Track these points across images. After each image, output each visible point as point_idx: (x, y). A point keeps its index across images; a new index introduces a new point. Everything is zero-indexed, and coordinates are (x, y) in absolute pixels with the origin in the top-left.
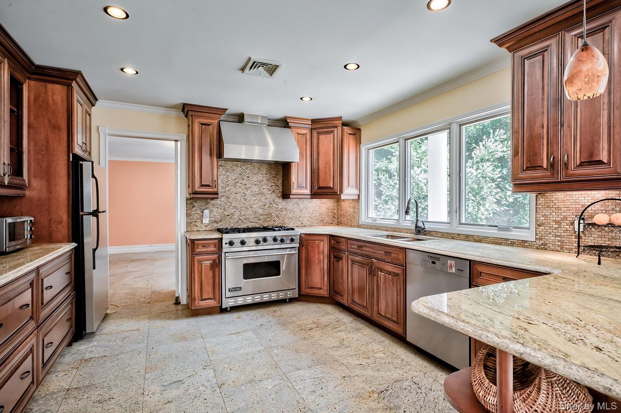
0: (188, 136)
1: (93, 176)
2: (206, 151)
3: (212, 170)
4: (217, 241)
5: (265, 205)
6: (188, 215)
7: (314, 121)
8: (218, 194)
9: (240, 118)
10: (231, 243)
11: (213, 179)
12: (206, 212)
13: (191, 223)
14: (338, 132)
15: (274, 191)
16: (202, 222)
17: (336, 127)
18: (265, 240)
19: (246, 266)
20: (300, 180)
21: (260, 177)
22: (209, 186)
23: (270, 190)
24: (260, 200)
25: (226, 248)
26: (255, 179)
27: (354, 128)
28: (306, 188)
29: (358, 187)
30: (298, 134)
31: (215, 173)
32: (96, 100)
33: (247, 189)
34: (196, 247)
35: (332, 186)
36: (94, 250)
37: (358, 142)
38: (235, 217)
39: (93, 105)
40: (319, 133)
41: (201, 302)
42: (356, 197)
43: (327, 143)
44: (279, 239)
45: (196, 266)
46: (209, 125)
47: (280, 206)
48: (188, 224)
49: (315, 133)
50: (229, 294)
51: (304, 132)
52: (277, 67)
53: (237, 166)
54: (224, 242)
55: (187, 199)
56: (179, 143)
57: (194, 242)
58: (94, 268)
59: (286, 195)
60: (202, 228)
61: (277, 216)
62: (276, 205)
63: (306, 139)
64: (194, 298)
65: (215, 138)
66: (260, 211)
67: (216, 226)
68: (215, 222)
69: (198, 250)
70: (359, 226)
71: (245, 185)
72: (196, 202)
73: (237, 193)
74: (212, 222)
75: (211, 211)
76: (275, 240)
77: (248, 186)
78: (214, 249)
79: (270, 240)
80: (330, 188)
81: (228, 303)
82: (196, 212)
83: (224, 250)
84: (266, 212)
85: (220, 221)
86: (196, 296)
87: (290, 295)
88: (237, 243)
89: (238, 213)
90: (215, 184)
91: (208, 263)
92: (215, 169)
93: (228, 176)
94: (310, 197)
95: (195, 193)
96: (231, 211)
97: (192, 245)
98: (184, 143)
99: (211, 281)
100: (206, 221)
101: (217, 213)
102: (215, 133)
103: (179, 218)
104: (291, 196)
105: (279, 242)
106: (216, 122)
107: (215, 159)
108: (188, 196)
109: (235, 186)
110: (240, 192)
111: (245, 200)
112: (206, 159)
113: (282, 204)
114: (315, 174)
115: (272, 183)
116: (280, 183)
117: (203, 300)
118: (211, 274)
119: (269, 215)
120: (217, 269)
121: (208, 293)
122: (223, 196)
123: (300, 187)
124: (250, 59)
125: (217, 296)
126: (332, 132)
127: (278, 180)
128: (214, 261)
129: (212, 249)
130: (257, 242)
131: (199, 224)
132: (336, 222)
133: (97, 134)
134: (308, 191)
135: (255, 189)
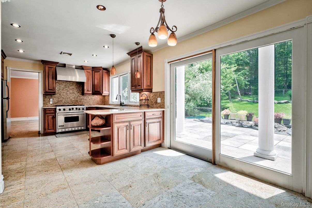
0: (44, 71)
1: (7, 86)
2: (51, 77)
3: (53, 84)
4: (54, 109)
5: (75, 97)
6: (44, 100)
7: (93, 68)
8: (55, 93)
9: (64, 66)
10: (60, 110)
11: (53, 87)
12: (51, 99)
13: (45, 103)
14: (101, 71)
15: (78, 92)
16: (49, 103)
17: (101, 70)
18: (73, 109)
19: (65, 118)
20: (88, 88)
21: (73, 87)
22: (52, 90)
23: (77, 92)
24: (73, 96)
25: (58, 111)
26: (71, 88)
27: (107, 71)
28: (90, 91)
29: (109, 91)
30: (87, 72)
31: (54, 85)
32: (6, 57)
33: (68, 91)
34: (46, 111)
35: (99, 90)
36: (7, 111)
37: (109, 76)
38: (63, 101)
39: (5, 59)
40: (95, 72)
41: (48, 130)
42: (109, 95)
43: (97, 75)
44: (78, 108)
45: (46, 117)
46: (52, 68)
47: (81, 98)
48: (44, 104)
49: (93, 72)
50: (59, 128)
51: (89, 71)
52: (71, 54)
53: (64, 83)
54: (57, 109)
55: (43, 95)
56: (40, 73)
57: (46, 110)
58: (7, 117)
59: (83, 94)
60: (49, 105)
61: (80, 101)
62: (80, 97)
63: (90, 74)
64: (46, 129)
65: (54, 73)
66: (73, 99)
67: (55, 104)
68: (55, 103)
69: (47, 112)
70: (109, 105)
71: (67, 90)
72: (47, 95)
73: (64, 93)
74: (53, 103)
75: (53, 99)
76: (77, 109)
77: (68, 90)
78: (53, 112)
79: (75, 109)
80: (98, 91)
81: (59, 130)
82: (47, 99)
83: (57, 112)
84: (75, 100)
85: (57, 103)
86: (46, 128)
87: (83, 128)
88: (62, 109)
89: (64, 100)
90: (54, 89)
91: (51, 117)
92: (54, 84)
93: (60, 87)
94: (92, 94)
95: (47, 92)
96: (61, 99)
97: (45, 110)
98: (42, 73)
99: (52, 123)
100: (51, 103)
101: (56, 100)
102: (54, 71)
103: (40, 102)
104: (84, 94)
105: (78, 110)
106: (55, 67)
107: (54, 80)
108: (44, 93)
109: (63, 90)
110: (65, 92)
111: (67, 95)
112: (51, 80)
113: (82, 97)
114: (94, 86)
115: (78, 89)
116: (81, 89)
117: (49, 130)
118: (52, 121)
119: (77, 101)
120: (54, 119)
121: (51, 127)
122: (58, 94)
123: (88, 91)
124: (62, 52)
125: (55, 129)
126: (99, 72)
127: (80, 88)
128: (53, 116)
129: (52, 112)
130: (70, 109)
131: (48, 104)
132: (103, 104)
133: (6, 69)
134: (91, 92)
135: (71, 91)
